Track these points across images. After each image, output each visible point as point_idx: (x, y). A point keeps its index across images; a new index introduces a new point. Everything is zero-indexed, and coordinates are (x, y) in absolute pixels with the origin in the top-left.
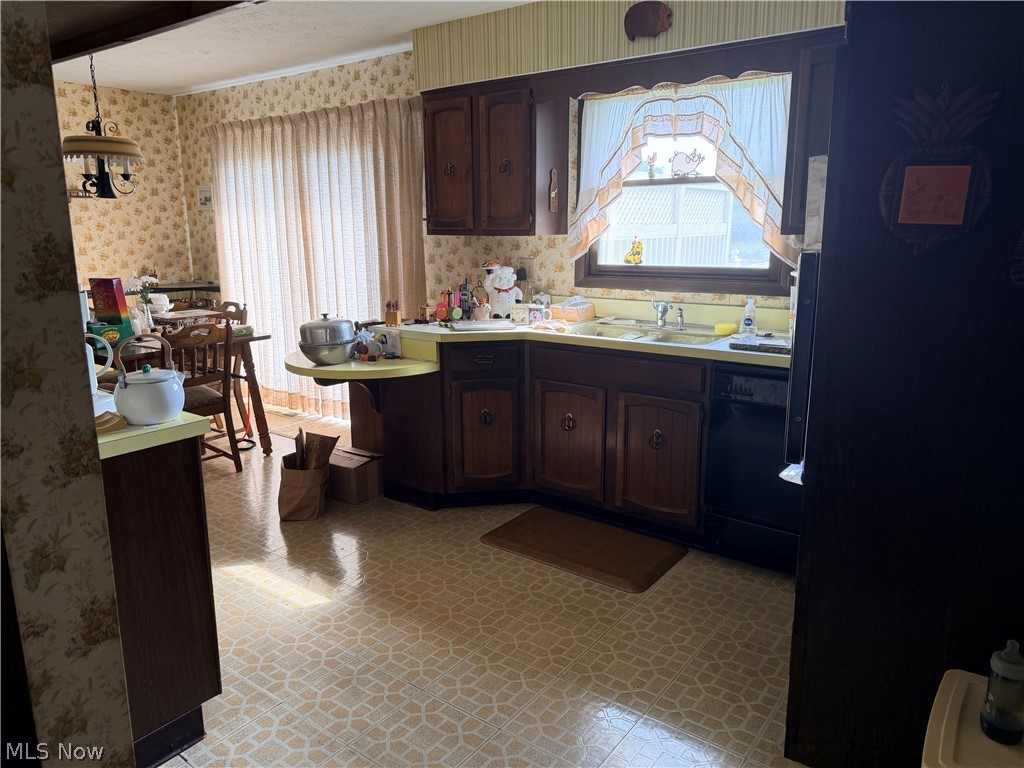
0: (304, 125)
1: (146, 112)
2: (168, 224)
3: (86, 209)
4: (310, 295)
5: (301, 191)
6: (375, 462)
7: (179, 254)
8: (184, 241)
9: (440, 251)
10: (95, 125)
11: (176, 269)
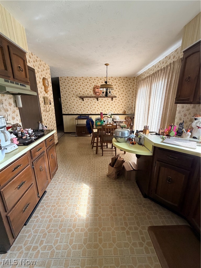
0: (154, 76)
1: (130, 81)
2: (130, 102)
3: (102, 100)
4: (147, 119)
5: (150, 94)
6: (135, 171)
7: (131, 108)
8: (133, 106)
9: (183, 109)
10: (106, 82)
11: (130, 111)
